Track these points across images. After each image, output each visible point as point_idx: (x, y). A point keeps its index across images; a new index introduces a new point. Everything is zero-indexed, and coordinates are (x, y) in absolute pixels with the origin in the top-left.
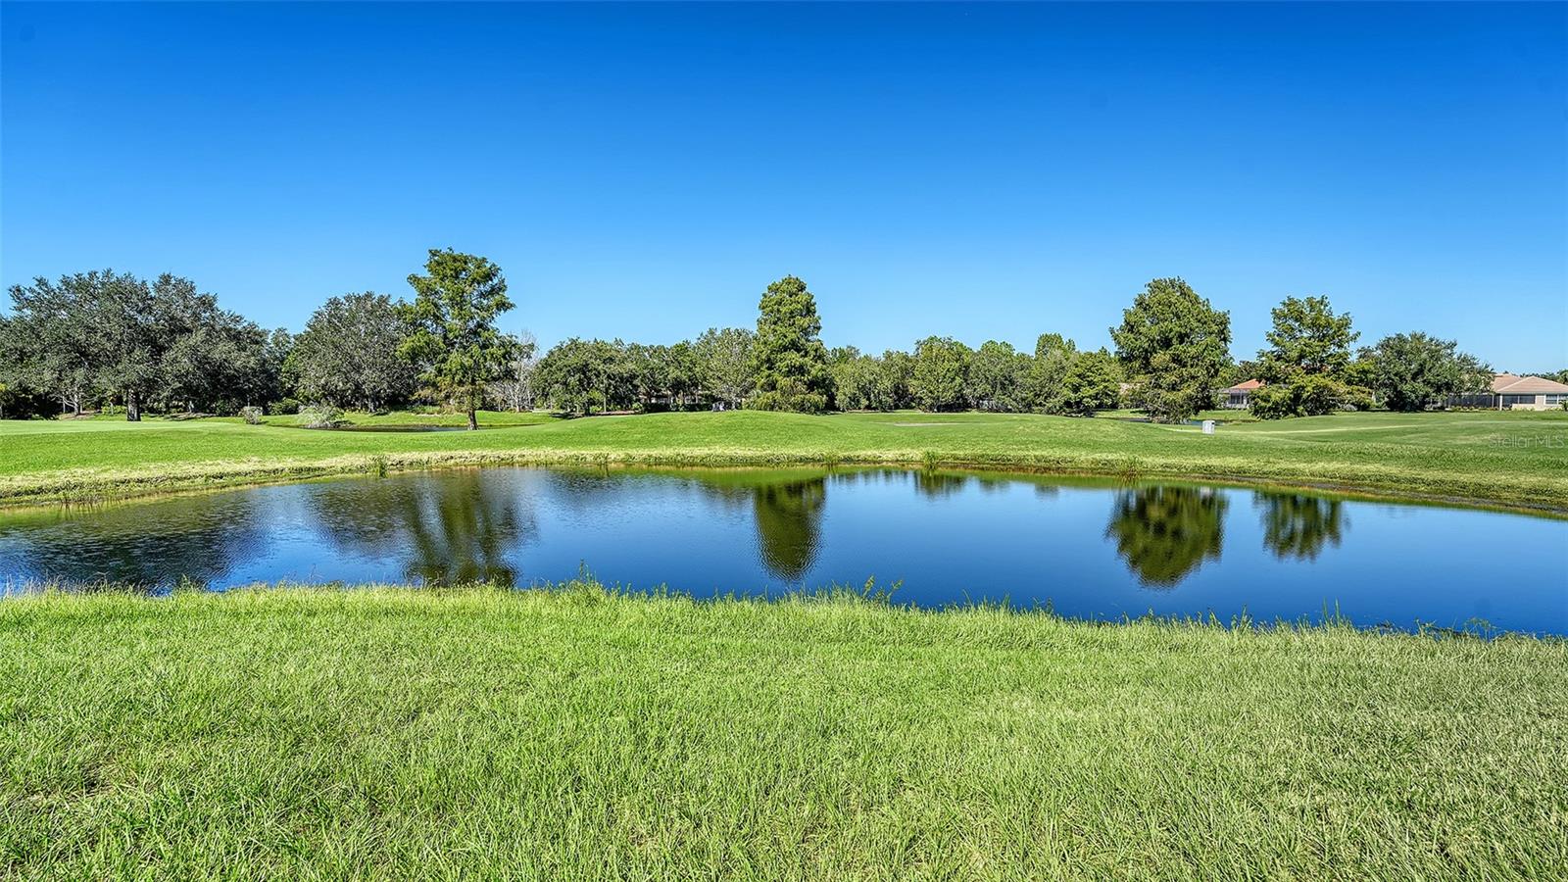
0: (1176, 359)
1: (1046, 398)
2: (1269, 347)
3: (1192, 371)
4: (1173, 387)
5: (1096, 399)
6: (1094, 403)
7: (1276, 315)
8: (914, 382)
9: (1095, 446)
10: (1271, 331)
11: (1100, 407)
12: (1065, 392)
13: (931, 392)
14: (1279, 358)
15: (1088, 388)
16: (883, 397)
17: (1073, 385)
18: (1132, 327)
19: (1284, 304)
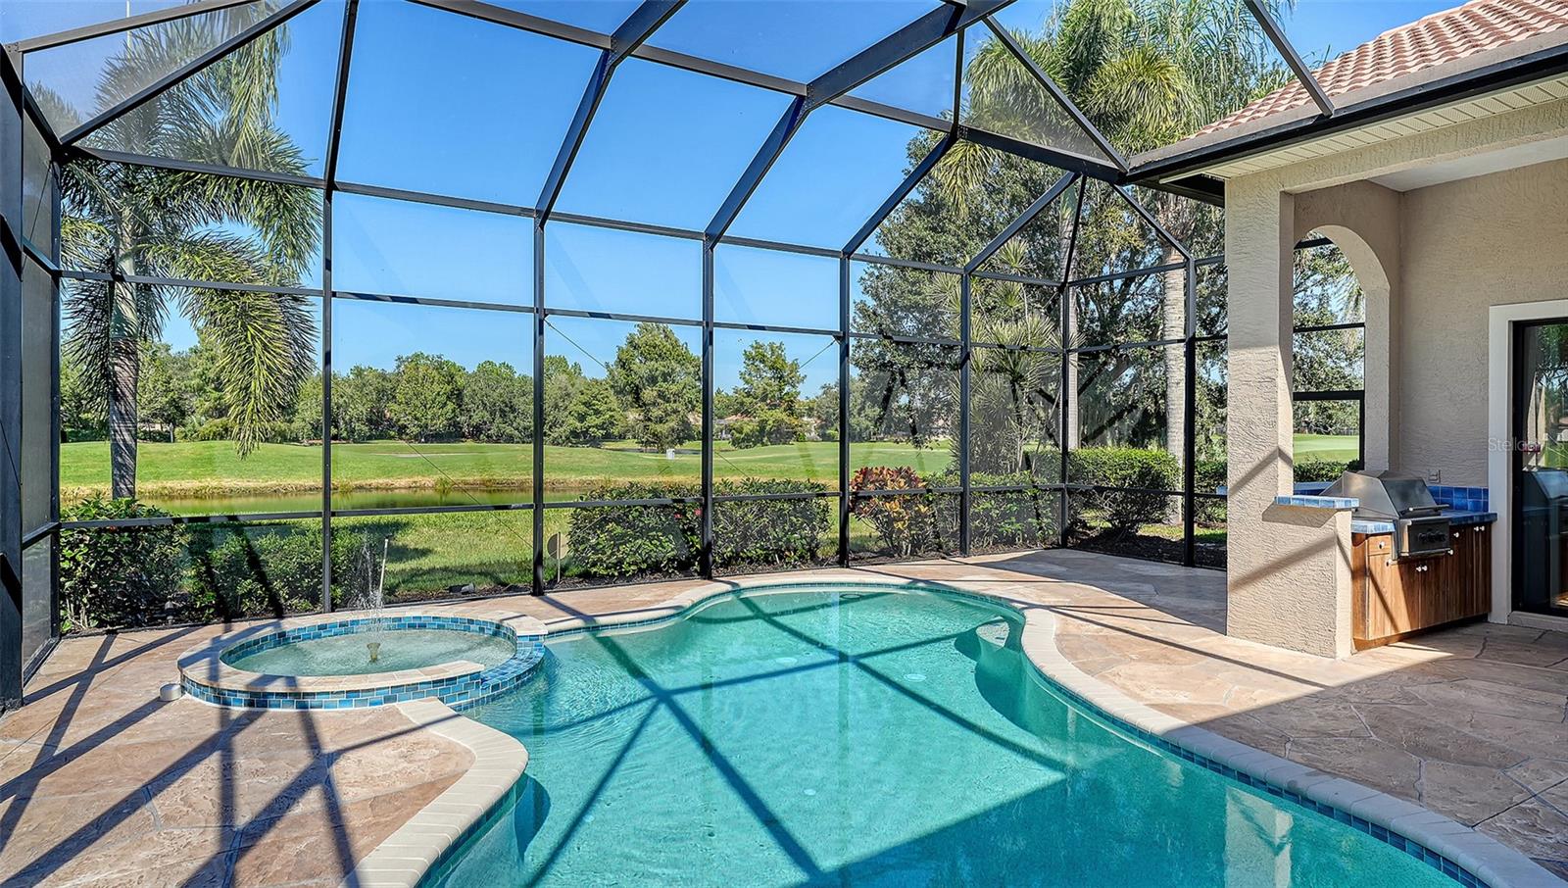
0: (661, 395)
1: (551, 427)
2: (741, 385)
3: (675, 406)
4: (661, 420)
5: (603, 429)
6: (600, 433)
7: (748, 356)
8: (396, 407)
10: (743, 370)
11: (608, 437)
12: (571, 422)
13: (417, 419)
14: (748, 395)
15: (594, 417)
16: (357, 426)
17: (579, 414)
18: (624, 364)
19: (752, 346)
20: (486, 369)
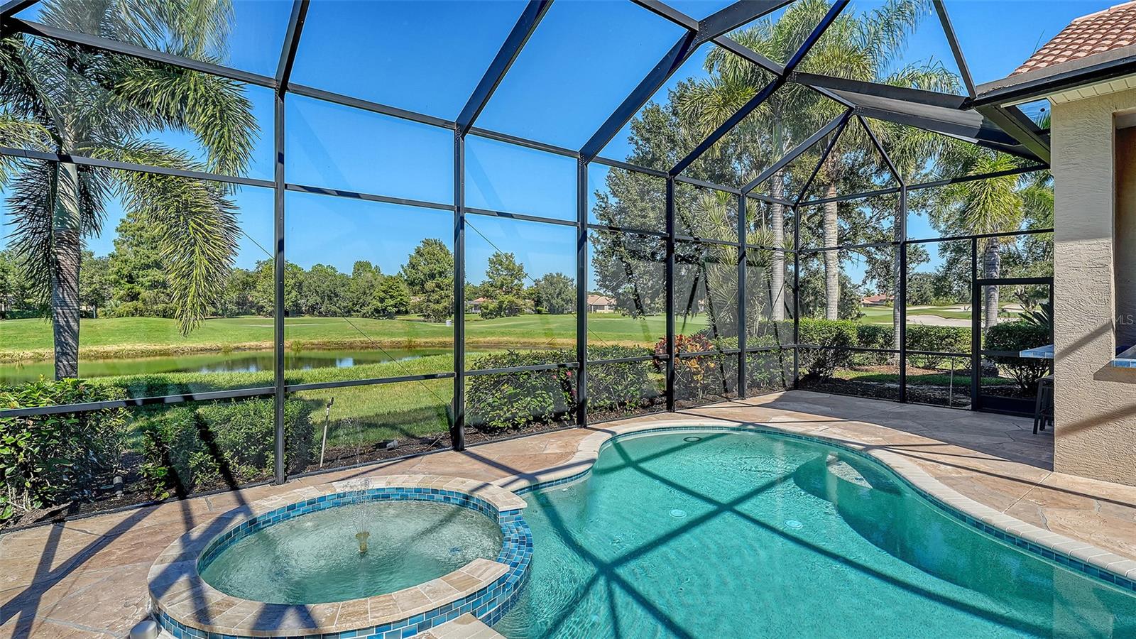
0: (438, 286)
1: (361, 306)
2: (487, 279)
4: (437, 302)
5: (396, 307)
6: (394, 310)
7: (491, 262)
8: (256, 294)
9: (392, 334)
10: (488, 270)
11: (399, 312)
12: (375, 303)
13: (271, 301)
14: (492, 285)
15: (390, 300)
16: (229, 306)
17: (380, 298)
18: (414, 265)
19: (494, 255)
20: (318, 269)
